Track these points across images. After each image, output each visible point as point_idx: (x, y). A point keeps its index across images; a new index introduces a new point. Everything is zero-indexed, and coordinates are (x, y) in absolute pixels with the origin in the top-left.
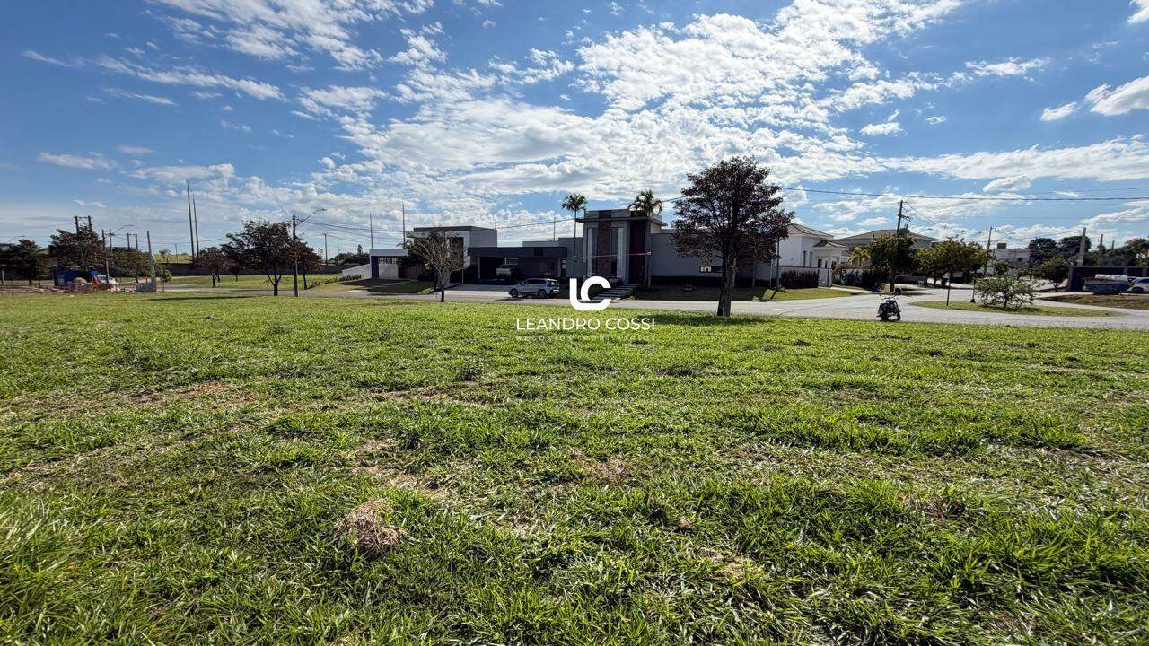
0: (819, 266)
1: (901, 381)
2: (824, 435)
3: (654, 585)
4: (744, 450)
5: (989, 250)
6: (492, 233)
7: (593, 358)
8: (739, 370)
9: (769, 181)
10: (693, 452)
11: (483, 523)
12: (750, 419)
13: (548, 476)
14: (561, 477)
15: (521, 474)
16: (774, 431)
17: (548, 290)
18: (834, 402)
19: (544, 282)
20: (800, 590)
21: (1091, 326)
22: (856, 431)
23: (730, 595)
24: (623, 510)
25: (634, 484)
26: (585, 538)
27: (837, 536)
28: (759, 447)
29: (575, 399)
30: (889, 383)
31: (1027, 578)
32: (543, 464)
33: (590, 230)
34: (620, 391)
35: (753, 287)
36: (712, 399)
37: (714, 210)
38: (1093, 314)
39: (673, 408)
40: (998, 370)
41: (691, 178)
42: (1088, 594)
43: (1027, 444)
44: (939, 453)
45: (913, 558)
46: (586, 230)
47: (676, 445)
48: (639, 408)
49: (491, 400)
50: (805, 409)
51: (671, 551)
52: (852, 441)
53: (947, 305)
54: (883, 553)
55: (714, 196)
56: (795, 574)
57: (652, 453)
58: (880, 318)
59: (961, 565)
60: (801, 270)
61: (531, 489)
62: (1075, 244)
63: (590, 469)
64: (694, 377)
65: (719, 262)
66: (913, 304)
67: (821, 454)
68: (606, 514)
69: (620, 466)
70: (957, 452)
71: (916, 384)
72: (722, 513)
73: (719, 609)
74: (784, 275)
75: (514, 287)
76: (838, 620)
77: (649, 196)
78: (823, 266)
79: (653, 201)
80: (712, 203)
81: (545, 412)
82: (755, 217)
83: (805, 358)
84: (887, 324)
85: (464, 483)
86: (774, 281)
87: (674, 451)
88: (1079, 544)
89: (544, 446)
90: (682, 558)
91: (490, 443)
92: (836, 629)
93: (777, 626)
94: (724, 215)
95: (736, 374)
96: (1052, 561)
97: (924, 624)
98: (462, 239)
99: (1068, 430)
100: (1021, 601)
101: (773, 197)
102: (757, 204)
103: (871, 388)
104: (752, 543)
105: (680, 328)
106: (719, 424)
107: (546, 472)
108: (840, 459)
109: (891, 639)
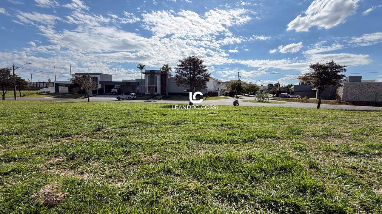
0: (218, 90)
1: (238, 123)
2: (218, 140)
3: (166, 195)
4: (196, 147)
5: (259, 86)
6: (110, 76)
7: (148, 120)
8: (195, 122)
9: (204, 64)
10: (180, 149)
11: (103, 184)
12: (198, 137)
13: (130, 163)
14: (135, 163)
15: (119, 164)
16: (204, 140)
17: (132, 97)
18: (221, 130)
19: (131, 94)
20: (210, 188)
21: (280, 106)
22: (227, 138)
23: (190, 193)
24: (157, 172)
25: (160, 162)
26: (143, 183)
27: (221, 169)
28: (200, 145)
29: (141, 135)
30: (235, 123)
31: (265, 173)
32: (128, 159)
33: (147, 77)
34: (157, 131)
36: (187, 132)
37: (188, 72)
38: (280, 103)
39: (174, 136)
40: (261, 118)
41: (180, 61)
42: (277, 175)
43: (266, 137)
44: (247, 142)
45: (240, 172)
46: (145, 76)
47: (175, 148)
48: (163, 136)
49: (108, 138)
50: (214, 133)
51: (172, 183)
52: (226, 141)
53: (250, 101)
54: (232, 173)
55: (188, 67)
56: (209, 183)
57: (167, 151)
58: (234, 105)
59: (251, 173)
60: (213, 91)
61: (123, 169)
62: (277, 85)
63: (146, 159)
64: (181, 125)
65: (190, 88)
66: (242, 101)
67: (217, 146)
68: (151, 174)
69: (156, 157)
70: (251, 141)
71: (241, 123)
72: (188, 168)
73: (187, 198)
74: (209, 92)
75: (119, 96)
76: (220, 194)
77: (167, 66)
79: (168, 68)
80: (187, 70)
81: (129, 140)
82: (200, 75)
83: (214, 117)
84: (236, 107)
85: (95, 170)
86: (206, 94)
87: (174, 150)
88: (276, 162)
89: (128, 153)
90: (176, 184)
91: (107, 154)
92: (220, 197)
93: (204, 200)
94: (191, 73)
96: (270, 168)
97: (242, 191)
98: (97, 78)
99: (275, 133)
100: (264, 180)
101: (205, 69)
102: (200, 71)
103: (231, 125)
104: (197, 176)
106: (189, 139)
107: (129, 162)
108: (222, 147)
109: (234, 197)
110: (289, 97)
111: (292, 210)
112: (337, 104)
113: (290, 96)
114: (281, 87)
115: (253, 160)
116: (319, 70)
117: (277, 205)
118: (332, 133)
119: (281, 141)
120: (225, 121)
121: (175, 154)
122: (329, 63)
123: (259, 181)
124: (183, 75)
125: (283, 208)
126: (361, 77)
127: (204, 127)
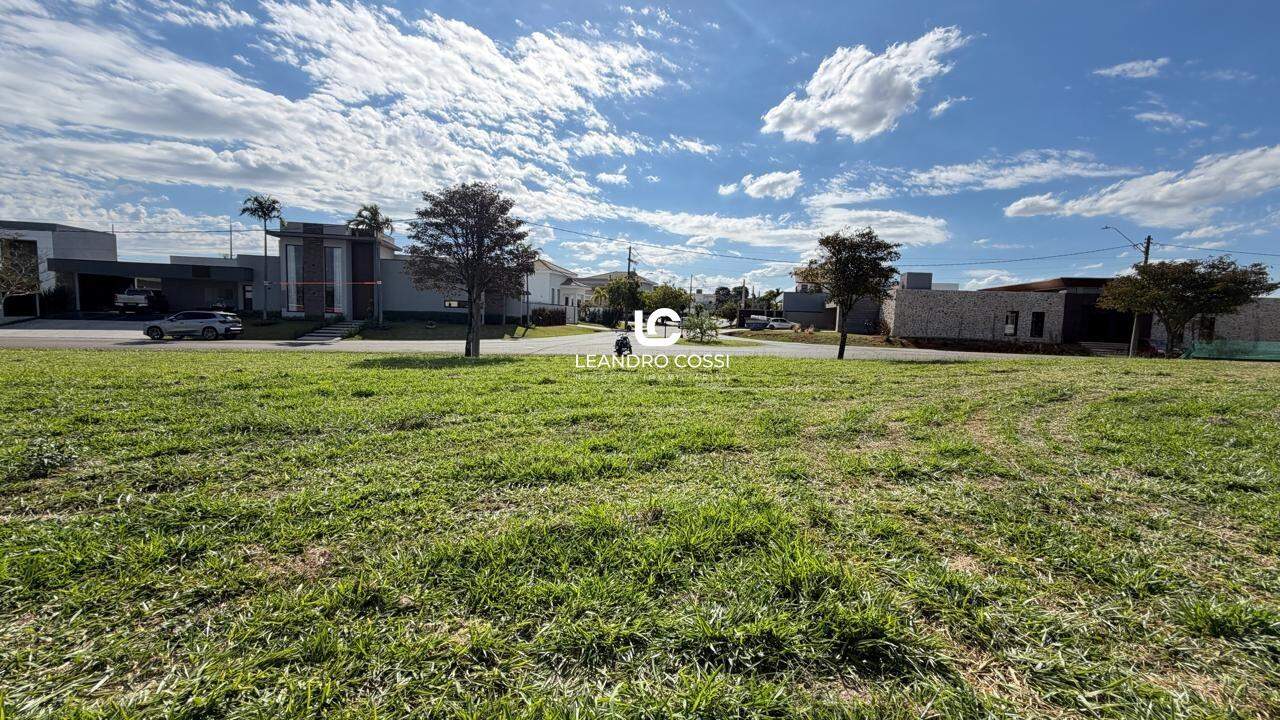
0: (567, 304)
1: (626, 410)
2: (559, 470)
3: (361, 690)
4: (482, 502)
5: (691, 295)
6: (108, 240)
7: (291, 419)
8: (482, 415)
9: (514, 213)
10: (423, 516)
11: (58, 706)
12: (489, 467)
13: (201, 597)
14: (224, 592)
15: (146, 607)
16: (513, 476)
17: (221, 328)
18: (572, 437)
19: (214, 316)
20: (526, 633)
21: (748, 354)
22: (587, 461)
23: (454, 665)
24: (322, 611)
25: (337, 575)
26: (261, 666)
27: (565, 566)
28: (499, 494)
29: (256, 478)
30: (615, 411)
31: (698, 558)
32: (192, 580)
33: (291, 251)
34: (330, 457)
35: (503, 324)
36: (451, 451)
37: (456, 236)
38: (749, 345)
39: (398, 471)
40: (693, 393)
41: (427, 197)
43: (706, 450)
44: (649, 469)
45: (624, 567)
46: (284, 248)
47: (403, 512)
48: (356, 475)
49: (92, 504)
50: (546, 448)
51: (387, 642)
52: (584, 472)
54: (601, 572)
55: (457, 222)
56: (525, 617)
57: (370, 527)
59: (656, 563)
60: (550, 308)
61: (165, 624)
62: (741, 291)
63: (274, 570)
64: (430, 429)
65: (465, 297)
67: (556, 491)
68: (296, 623)
69: (323, 555)
70: (662, 466)
71: (636, 411)
72: (451, 577)
73: (439, 688)
74: (534, 312)
75: (156, 323)
76: (559, 650)
77: (374, 211)
78: (570, 304)
79: (381, 218)
80: (453, 230)
81: (200, 505)
82: (501, 249)
83: (549, 396)
85: (14, 652)
86: (525, 317)
87: (399, 519)
88: (728, 521)
89: (194, 555)
90: (400, 645)
91: (82, 573)
92: (557, 658)
93: (503, 679)
94: (467, 245)
95: (479, 420)
96: (712, 540)
97: (628, 625)
99: (729, 435)
100: (693, 580)
101: (521, 229)
102: (503, 236)
103: (603, 418)
104: (483, 600)
105: (418, 372)
106: (456, 478)
107: (197, 593)
108: (574, 491)
109: (602, 649)
110: (772, 328)
111: (761, 654)
112: (882, 346)
113: (776, 324)
114: (750, 296)
115: (665, 522)
116: (839, 252)
117: (724, 648)
118: (867, 424)
119: (745, 455)
120: (586, 405)
121: (401, 537)
122: (863, 235)
123: (681, 584)
124: (439, 248)
125: (739, 654)
126: (930, 275)
127: (515, 431)
